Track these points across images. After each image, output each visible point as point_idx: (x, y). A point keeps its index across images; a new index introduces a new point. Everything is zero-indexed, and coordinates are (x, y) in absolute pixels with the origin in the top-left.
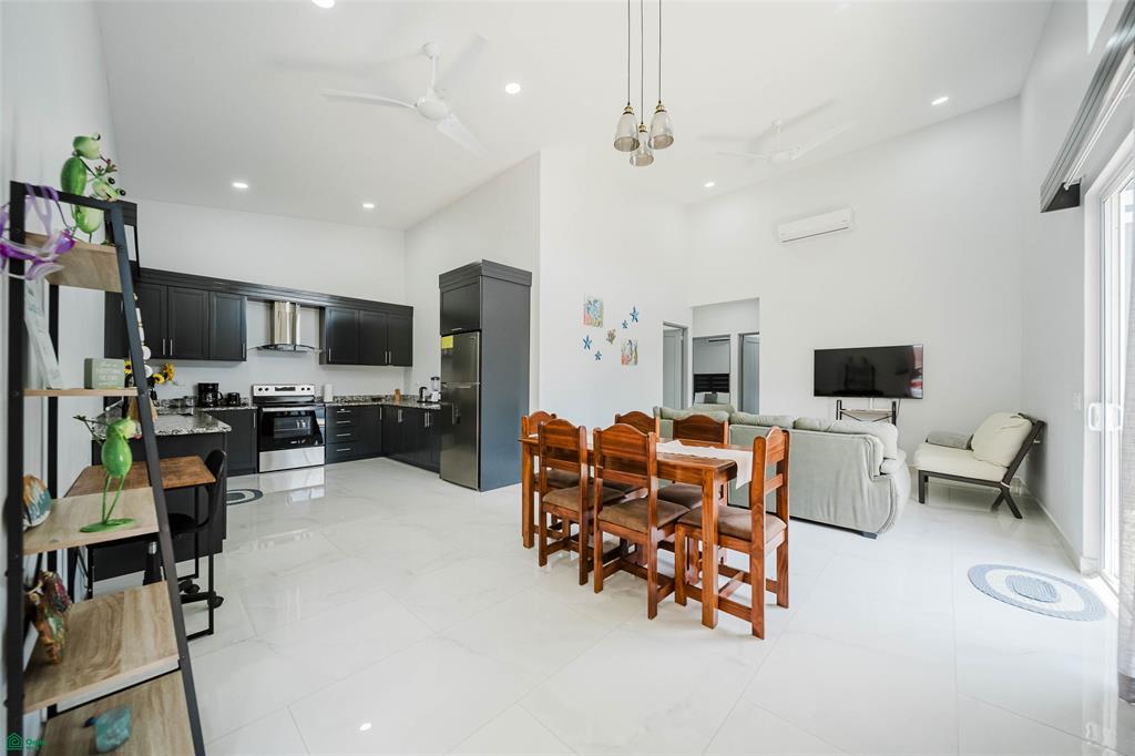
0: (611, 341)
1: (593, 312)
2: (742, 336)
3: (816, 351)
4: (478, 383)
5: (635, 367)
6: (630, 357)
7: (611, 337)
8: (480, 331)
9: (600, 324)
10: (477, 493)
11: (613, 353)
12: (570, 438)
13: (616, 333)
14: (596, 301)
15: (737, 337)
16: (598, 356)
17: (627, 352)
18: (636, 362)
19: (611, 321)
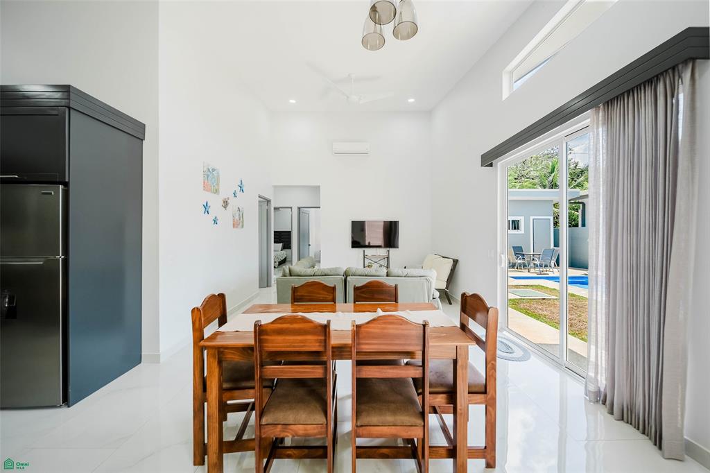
0: (225, 207)
1: (211, 179)
2: (299, 208)
3: (352, 222)
4: (61, 257)
5: (242, 229)
6: (238, 223)
7: (226, 204)
8: (66, 184)
9: (217, 192)
10: (64, 411)
11: (226, 217)
12: (309, 337)
13: (229, 201)
14: (214, 170)
15: (296, 209)
16: (215, 222)
17: (237, 218)
18: (243, 226)
19: (226, 190)
